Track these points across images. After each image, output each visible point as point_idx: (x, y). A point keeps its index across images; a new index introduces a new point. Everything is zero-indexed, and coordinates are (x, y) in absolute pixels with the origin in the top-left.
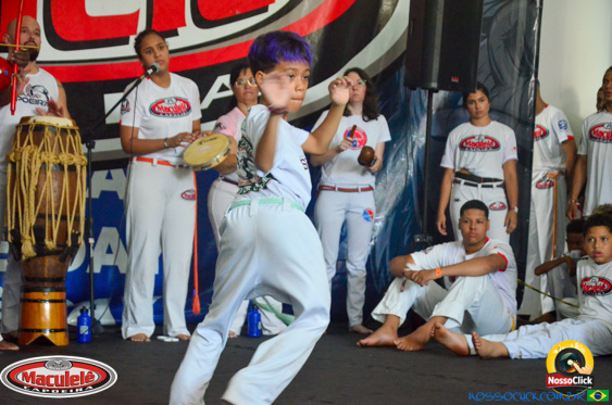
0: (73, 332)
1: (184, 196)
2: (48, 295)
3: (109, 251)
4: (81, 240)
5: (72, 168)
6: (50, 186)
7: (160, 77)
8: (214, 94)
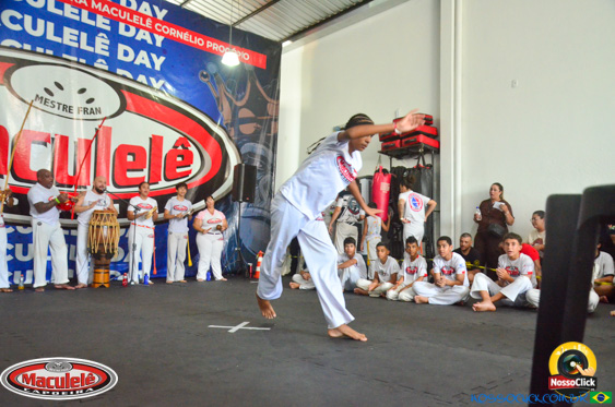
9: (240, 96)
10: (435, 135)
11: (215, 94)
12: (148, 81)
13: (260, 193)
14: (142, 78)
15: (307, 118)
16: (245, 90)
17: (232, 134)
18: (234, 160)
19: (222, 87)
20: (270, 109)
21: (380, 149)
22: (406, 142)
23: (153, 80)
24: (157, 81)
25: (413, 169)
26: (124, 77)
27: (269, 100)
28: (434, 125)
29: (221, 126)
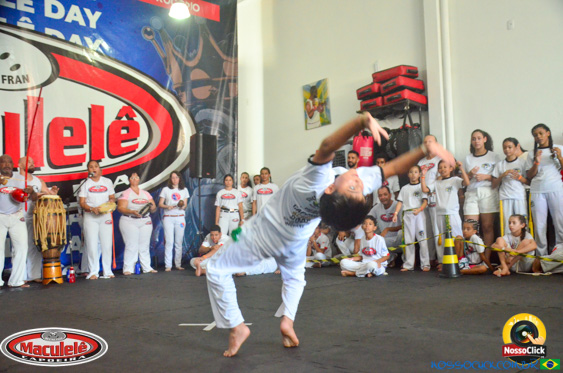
0: (65, 278)
1: (106, 223)
2: (54, 264)
3: (76, 245)
4: (66, 242)
5: (60, 214)
6: (52, 222)
7: (94, 178)
8: (117, 183)
9: (191, 55)
10: (422, 89)
11: (161, 55)
12: (83, 40)
13: (220, 167)
14: (75, 38)
15: (270, 76)
16: (196, 48)
17: (185, 99)
18: (187, 130)
19: (170, 46)
20: (227, 69)
21: (359, 109)
22: (389, 100)
23: (88, 40)
24: (94, 40)
25: (399, 130)
26: (54, 37)
27: (225, 57)
28: (419, 78)
29: (171, 91)
